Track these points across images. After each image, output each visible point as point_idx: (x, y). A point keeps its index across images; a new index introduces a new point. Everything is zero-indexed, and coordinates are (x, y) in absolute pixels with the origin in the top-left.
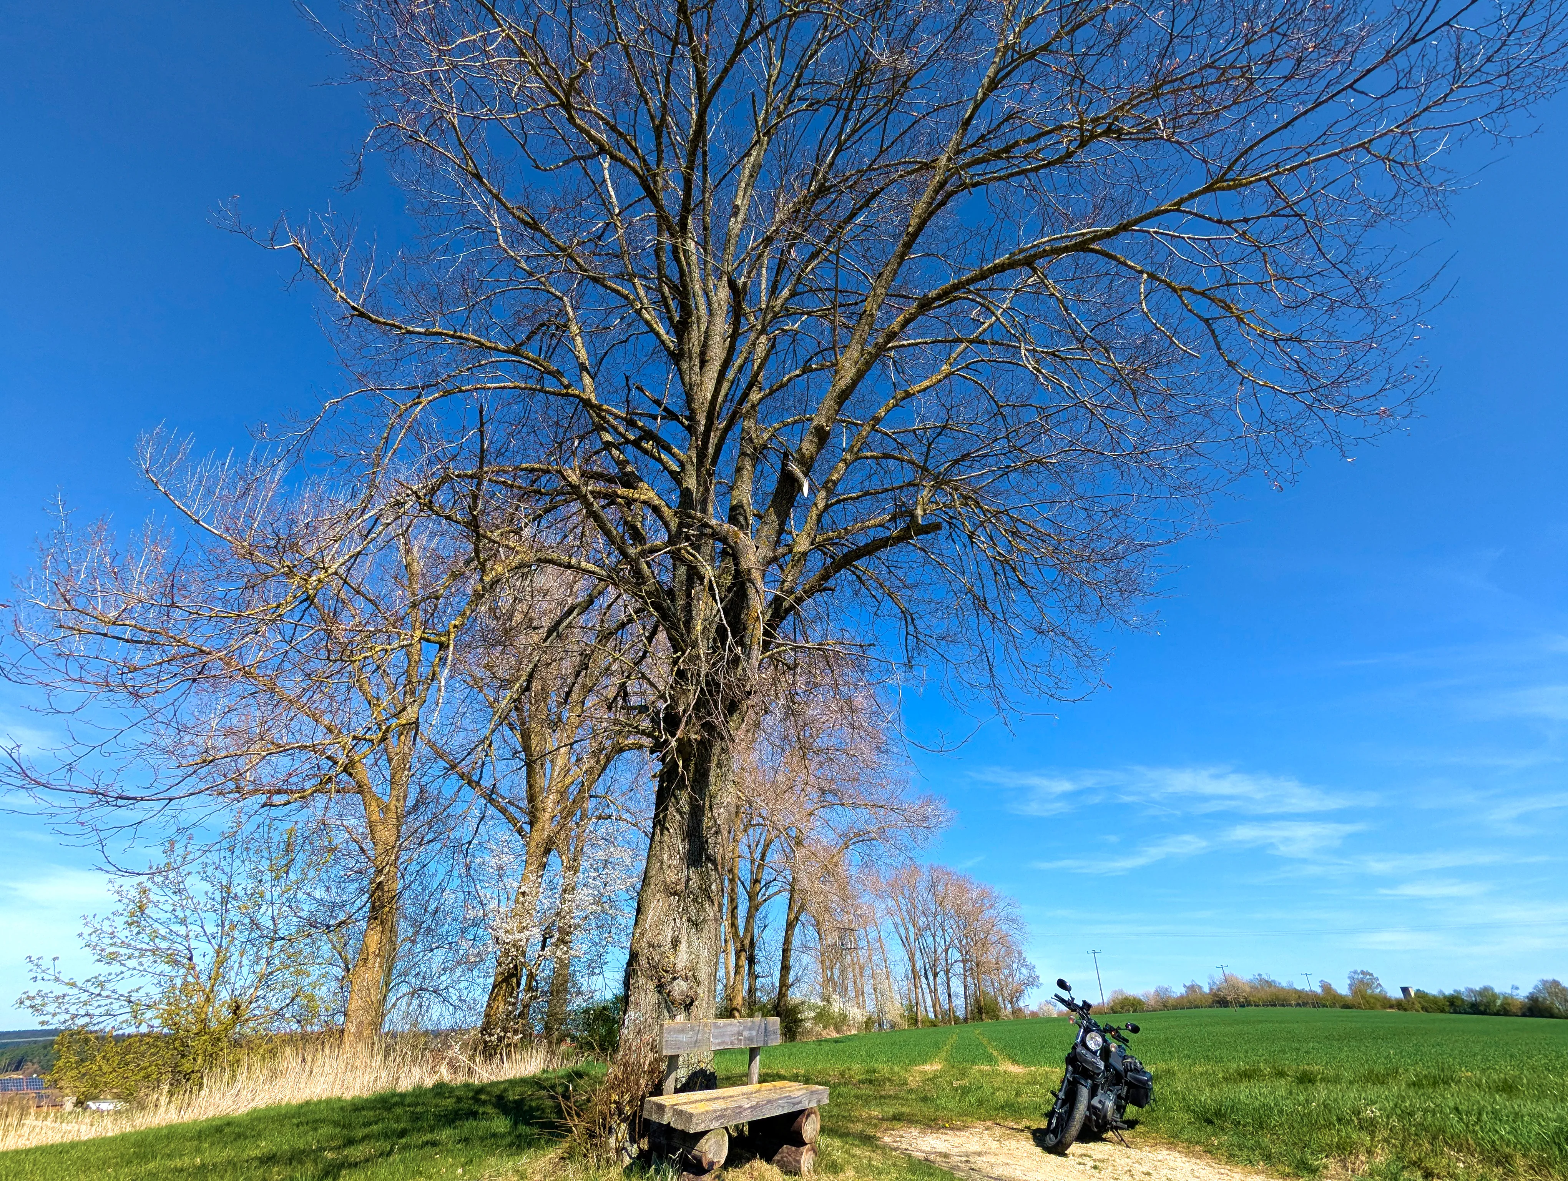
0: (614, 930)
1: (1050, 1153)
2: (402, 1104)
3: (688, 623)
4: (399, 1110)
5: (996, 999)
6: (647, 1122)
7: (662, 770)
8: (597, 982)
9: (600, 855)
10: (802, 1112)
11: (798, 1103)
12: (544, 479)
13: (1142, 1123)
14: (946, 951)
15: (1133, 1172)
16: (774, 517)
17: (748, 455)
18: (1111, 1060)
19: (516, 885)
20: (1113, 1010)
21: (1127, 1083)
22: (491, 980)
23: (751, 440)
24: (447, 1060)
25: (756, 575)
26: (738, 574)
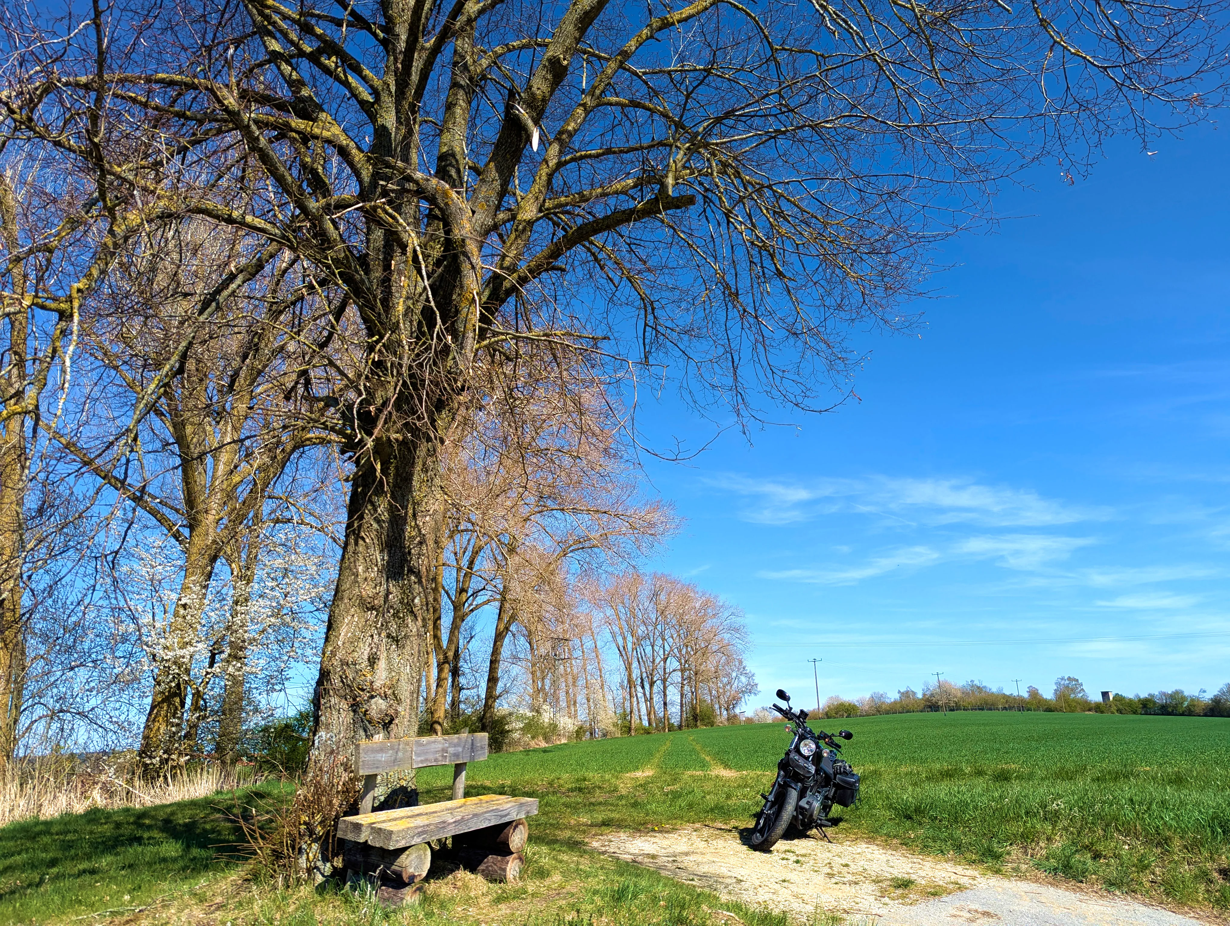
0: (296, 645)
1: (755, 850)
2: (47, 832)
3: (387, 302)
4: (46, 839)
5: (713, 705)
6: (342, 841)
7: (356, 473)
8: (277, 699)
9: (279, 563)
10: (509, 823)
11: (506, 816)
12: (189, 96)
13: (846, 821)
14: (665, 660)
15: (833, 865)
16: (493, 174)
17: (461, 87)
18: (823, 765)
19: (174, 596)
20: (828, 715)
21: (835, 785)
22: (149, 700)
23: (466, 67)
24: (100, 785)
25: (472, 247)
26: (448, 244)
